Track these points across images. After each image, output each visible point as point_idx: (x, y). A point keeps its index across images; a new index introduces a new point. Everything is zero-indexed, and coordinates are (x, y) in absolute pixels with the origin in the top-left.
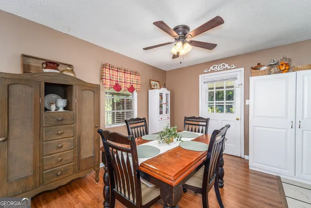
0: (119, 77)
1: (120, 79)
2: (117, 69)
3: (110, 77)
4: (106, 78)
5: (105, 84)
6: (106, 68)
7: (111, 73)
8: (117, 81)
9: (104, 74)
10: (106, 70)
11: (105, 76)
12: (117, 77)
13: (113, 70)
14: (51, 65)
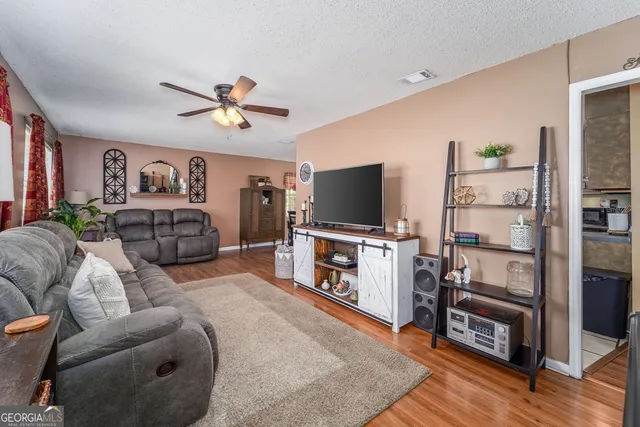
2: (293, 175)
3: (290, 181)
4: (288, 182)
5: (287, 187)
6: (288, 175)
7: (291, 179)
8: (294, 184)
9: (287, 180)
12: (294, 180)
13: (291, 176)
14: (262, 180)
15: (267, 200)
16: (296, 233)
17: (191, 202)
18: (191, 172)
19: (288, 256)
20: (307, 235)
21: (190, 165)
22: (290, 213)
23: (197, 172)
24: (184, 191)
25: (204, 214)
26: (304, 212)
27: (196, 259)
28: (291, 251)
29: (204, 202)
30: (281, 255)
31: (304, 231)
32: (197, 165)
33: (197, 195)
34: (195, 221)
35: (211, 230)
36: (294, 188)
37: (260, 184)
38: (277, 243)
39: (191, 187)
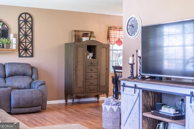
0: (121, 34)
1: (121, 36)
2: (119, 29)
3: (114, 36)
4: (112, 37)
5: (111, 41)
6: (112, 30)
7: (115, 33)
8: (119, 38)
9: (110, 34)
10: (112, 31)
11: (111, 36)
12: (119, 34)
13: (116, 30)
14: (85, 35)
15: (91, 55)
16: (124, 85)
17: (20, 56)
18: (20, 28)
19: (115, 108)
20: (135, 87)
21: (19, 21)
22: (115, 68)
23: (25, 28)
24: (14, 46)
25: (32, 68)
26: (132, 65)
27: (27, 110)
28: (118, 104)
29: (32, 56)
30: (108, 108)
31: (132, 84)
32: (26, 21)
33: (26, 50)
34: (24, 75)
35: (39, 83)
36: (119, 42)
37: (85, 39)
38: (101, 98)
39: (20, 42)
